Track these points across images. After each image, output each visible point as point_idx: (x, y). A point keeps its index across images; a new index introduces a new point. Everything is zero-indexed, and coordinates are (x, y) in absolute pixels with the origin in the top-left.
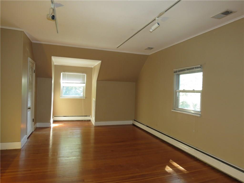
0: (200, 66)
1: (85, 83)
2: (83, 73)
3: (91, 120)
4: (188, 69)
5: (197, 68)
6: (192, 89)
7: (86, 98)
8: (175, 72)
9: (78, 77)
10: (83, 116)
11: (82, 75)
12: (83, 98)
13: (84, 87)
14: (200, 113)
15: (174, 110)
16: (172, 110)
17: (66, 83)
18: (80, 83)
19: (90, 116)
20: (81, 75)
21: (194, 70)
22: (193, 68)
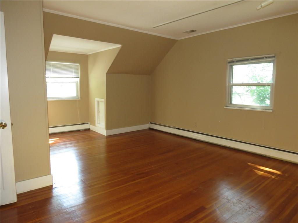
0: (273, 55)
1: (78, 77)
2: (74, 62)
3: (91, 129)
4: (253, 59)
5: (269, 57)
6: (256, 82)
7: (81, 98)
8: (229, 62)
9: (69, 68)
10: (79, 124)
11: (74, 65)
12: (77, 99)
13: (77, 83)
14: (271, 108)
15: (227, 106)
16: (225, 107)
17: (51, 77)
18: (73, 77)
19: (88, 123)
20: (72, 65)
21: (264, 60)
22: (263, 58)
